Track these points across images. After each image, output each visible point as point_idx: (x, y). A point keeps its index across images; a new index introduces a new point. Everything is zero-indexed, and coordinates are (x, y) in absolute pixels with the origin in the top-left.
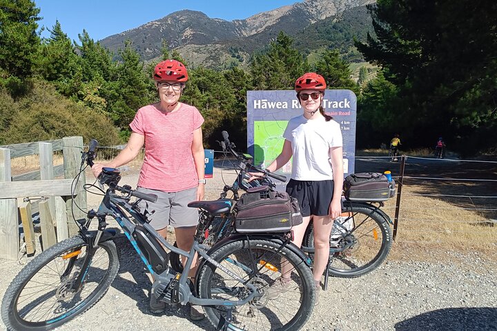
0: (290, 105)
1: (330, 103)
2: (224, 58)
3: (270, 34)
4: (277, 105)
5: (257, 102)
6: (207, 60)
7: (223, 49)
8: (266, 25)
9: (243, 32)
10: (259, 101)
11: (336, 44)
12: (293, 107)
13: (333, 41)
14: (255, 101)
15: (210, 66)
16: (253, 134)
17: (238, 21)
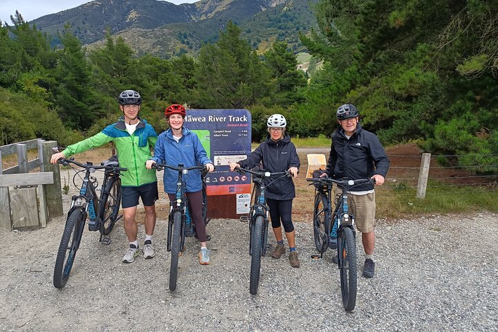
0: (207, 119)
1: (234, 118)
2: (172, 44)
3: (221, 20)
4: (199, 119)
6: (154, 45)
7: (171, 34)
8: (216, 10)
9: (192, 17)
11: (287, 32)
12: (209, 121)
13: (283, 29)
15: (157, 52)
17: (187, 4)
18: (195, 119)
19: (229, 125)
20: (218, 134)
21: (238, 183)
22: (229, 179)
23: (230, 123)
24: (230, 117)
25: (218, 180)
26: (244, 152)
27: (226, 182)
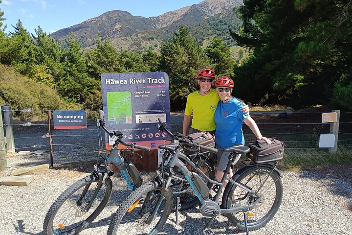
0: (128, 81)
1: (152, 80)
2: (144, 44)
3: (176, 27)
4: (120, 82)
5: (108, 81)
6: (132, 46)
7: (143, 38)
9: (157, 25)
10: (109, 80)
11: (222, 33)
12: (130, 83)
13: (220, 31)
14: (106, 80)
15: (134, 50)
16: (106, 100)
17: (153, 17)
18: (117, 82)
19: (148, 87)
20: (138, 94)
21: (159, 139)
22: (151, 136)
23: (149, 84)
24: (149, 79)
25: (140, 136)
26: (164, 110)
27: (147, 139)
